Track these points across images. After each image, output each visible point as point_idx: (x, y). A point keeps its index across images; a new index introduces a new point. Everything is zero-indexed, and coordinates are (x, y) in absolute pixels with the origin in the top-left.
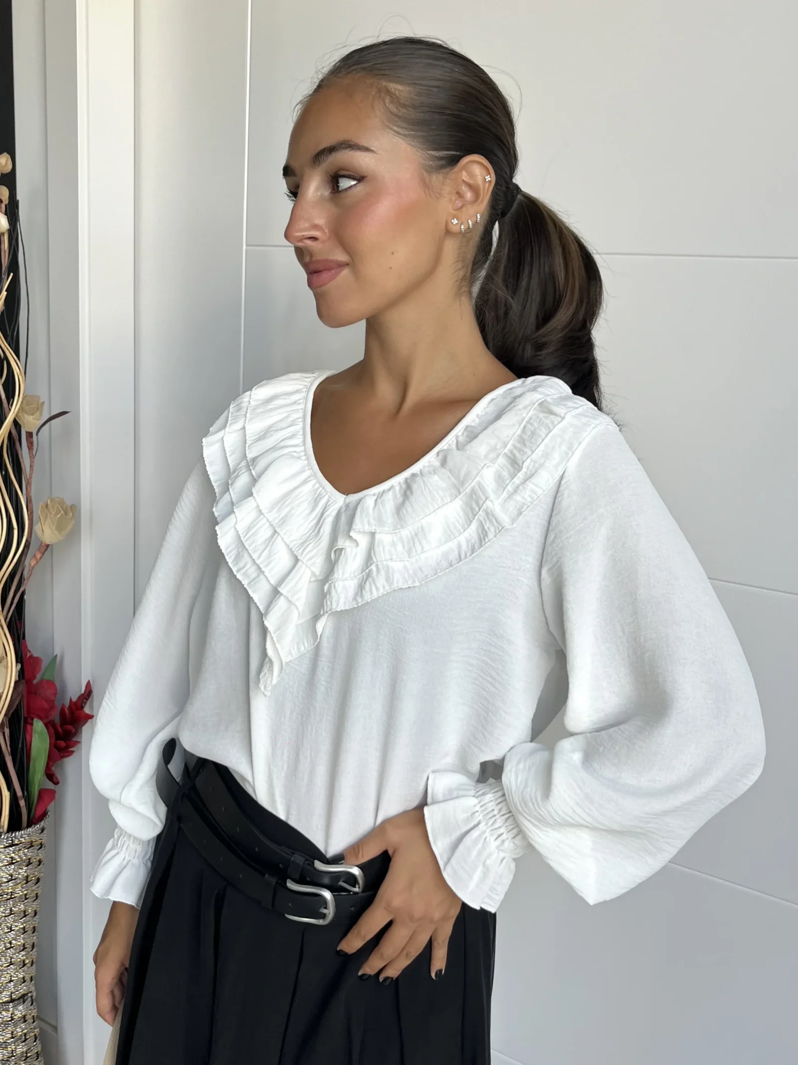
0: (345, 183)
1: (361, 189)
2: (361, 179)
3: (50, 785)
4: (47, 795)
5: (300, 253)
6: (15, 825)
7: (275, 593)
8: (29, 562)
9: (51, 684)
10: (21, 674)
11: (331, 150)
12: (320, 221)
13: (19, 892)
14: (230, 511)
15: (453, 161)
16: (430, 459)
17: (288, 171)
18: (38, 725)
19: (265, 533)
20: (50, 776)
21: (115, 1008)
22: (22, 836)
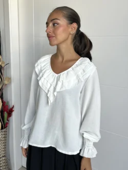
0: (55, 25)
1: (58, 26)
2: (58, 24)
3: (7, 122)
4: (7, 123)
5: (48, 34)
6: (2, 128)
7: (49, 91)
8: (3, 87)
9: (7, 106)
10: (3, 105)
11: (54, 19)
12: (51, 30)
13: (3, 139)
14: (40, 79)
15: (72, 23)
16: (70, 69)
17: (47, 23)
18: (5, 113)
19: (46, 81)
20: (8, 120)
21: (26, 154)
22: (3, 130)
